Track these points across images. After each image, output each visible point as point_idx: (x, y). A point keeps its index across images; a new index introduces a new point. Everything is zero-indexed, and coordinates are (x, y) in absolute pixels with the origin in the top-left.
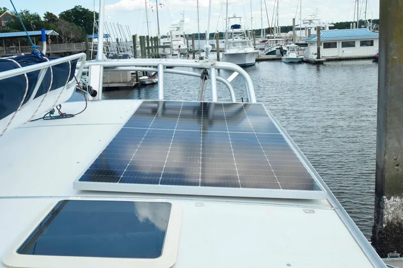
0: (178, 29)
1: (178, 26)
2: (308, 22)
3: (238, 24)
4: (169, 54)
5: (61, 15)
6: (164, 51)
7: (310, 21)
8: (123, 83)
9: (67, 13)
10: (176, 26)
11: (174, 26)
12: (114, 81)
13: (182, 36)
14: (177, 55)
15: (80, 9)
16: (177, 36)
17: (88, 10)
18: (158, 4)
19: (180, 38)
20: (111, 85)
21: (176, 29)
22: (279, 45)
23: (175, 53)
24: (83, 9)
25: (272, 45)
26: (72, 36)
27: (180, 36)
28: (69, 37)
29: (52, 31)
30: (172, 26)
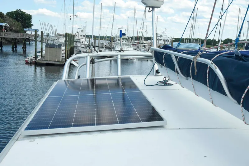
0: (82, 31)
1: (82, 30)
2: (160, 36)
3: (124, 33)
4: (79, 46)
5: (7, 14)
6: (76, 44)
7: (161, 35)
8: (57, 61)
9: (11, 13)
10: (81, 29)
11: (79, 29)
12: (51, 60)
13: (84, 36)
14: (83, 47)
15: (20, 12)
16: (81, 36)
17: (25, 13)
18: (74, 15)
19: (83, 37)
20: (50, 62)
21: (81, 31)
22: (146, 48)
23: (82, 46)
24: (22, 12)
25: (141, 47)
26: (14, 28)
27: (83, 36)
28: (12, 28)
29: (6, 24)
30: (78, 29)
